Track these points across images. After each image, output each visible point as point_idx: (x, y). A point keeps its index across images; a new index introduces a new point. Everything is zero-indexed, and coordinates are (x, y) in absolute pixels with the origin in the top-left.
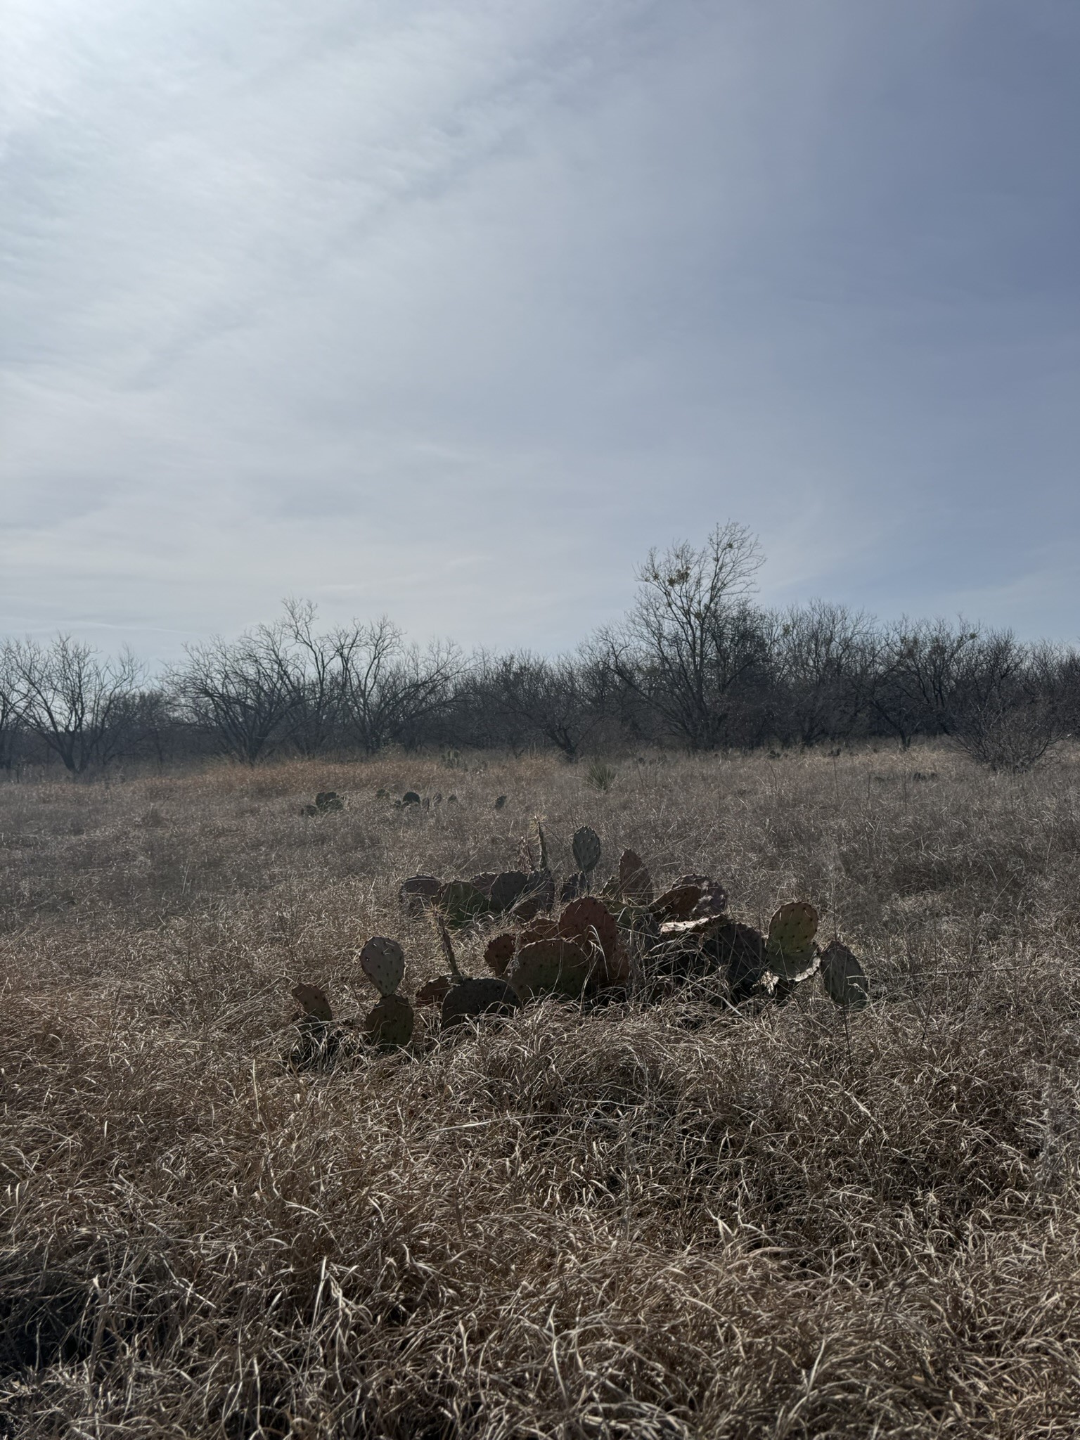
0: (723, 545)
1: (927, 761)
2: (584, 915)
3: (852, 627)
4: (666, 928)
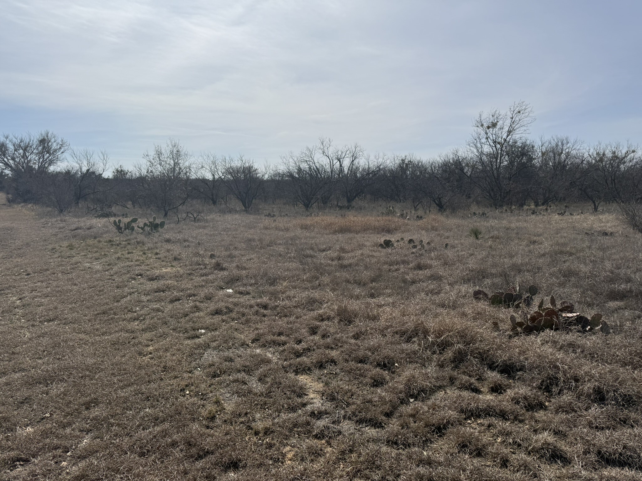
0: (516, 112)
1: (608, 222)
2: (551, 313)
3: (571, 146)
4: (564, 315)
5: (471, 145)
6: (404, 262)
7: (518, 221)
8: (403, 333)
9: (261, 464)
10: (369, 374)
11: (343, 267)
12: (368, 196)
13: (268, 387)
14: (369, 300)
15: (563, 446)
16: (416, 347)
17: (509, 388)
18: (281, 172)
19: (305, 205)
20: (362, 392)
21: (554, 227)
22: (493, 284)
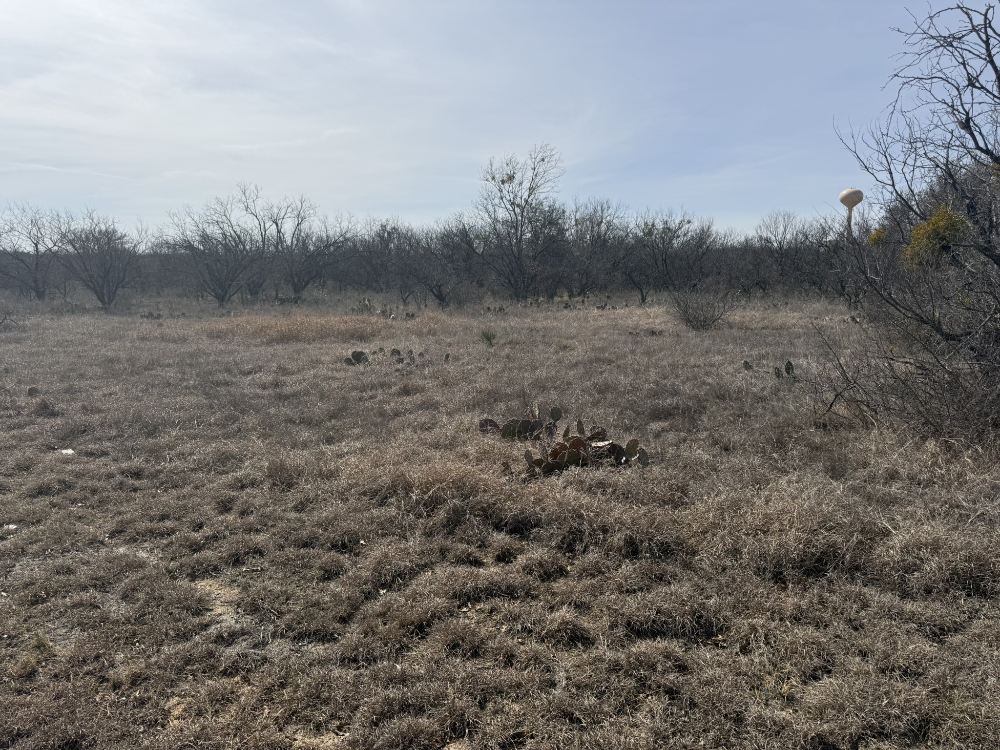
0: (538, 159)
1: (657, 317)
2: (578, 443)
3: (613, 213)
4: (594, 445)
5: (480, 207)
6: (383, 385)
7: (545, 318)
8: (374, 493)
9: (124, 735)
10: (318, 563)
11: (283, 398)
12: (330, 283)
13: (139, 607)
14: (324, 447)
15: (586, 623)
16: (393, 511)
17: (520, 553)
18: (170, 240)
19: (217, 296)
20: (305, 592)
21: (591, 326)
22: (508, 409)
